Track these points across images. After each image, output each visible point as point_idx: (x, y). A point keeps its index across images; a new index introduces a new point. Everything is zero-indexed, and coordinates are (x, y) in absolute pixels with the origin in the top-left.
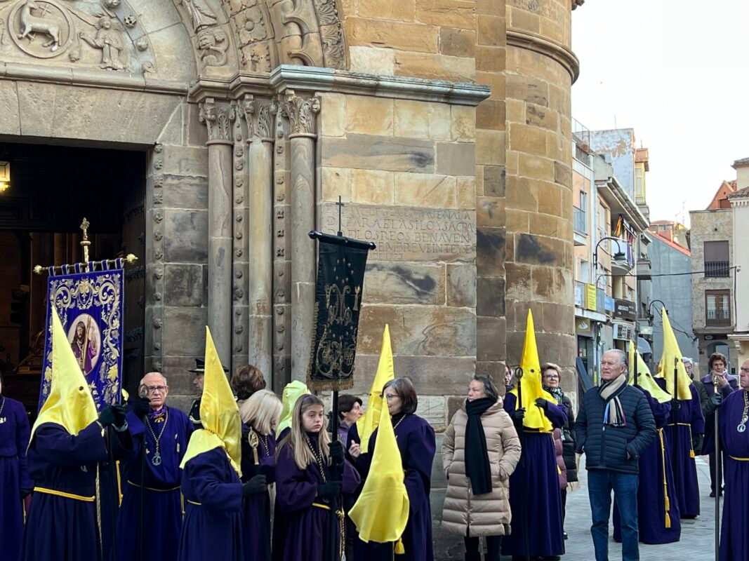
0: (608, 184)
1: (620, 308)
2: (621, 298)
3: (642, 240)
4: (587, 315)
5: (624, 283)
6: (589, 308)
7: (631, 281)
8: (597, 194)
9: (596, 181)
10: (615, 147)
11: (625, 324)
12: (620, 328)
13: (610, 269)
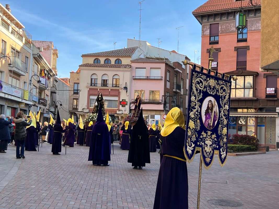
0: (37, 56)
1: (41, 101)
2: (43, 98)
3: (55, 80)
4: (23, 101)
5: (44, 93)
6: (25, 99)
7: (48, 92)
8: (33, 59)
9: (33, 54)
10: (46, 47)
11: (43, 107)
12: (40, 108)
13: (38, 87)
